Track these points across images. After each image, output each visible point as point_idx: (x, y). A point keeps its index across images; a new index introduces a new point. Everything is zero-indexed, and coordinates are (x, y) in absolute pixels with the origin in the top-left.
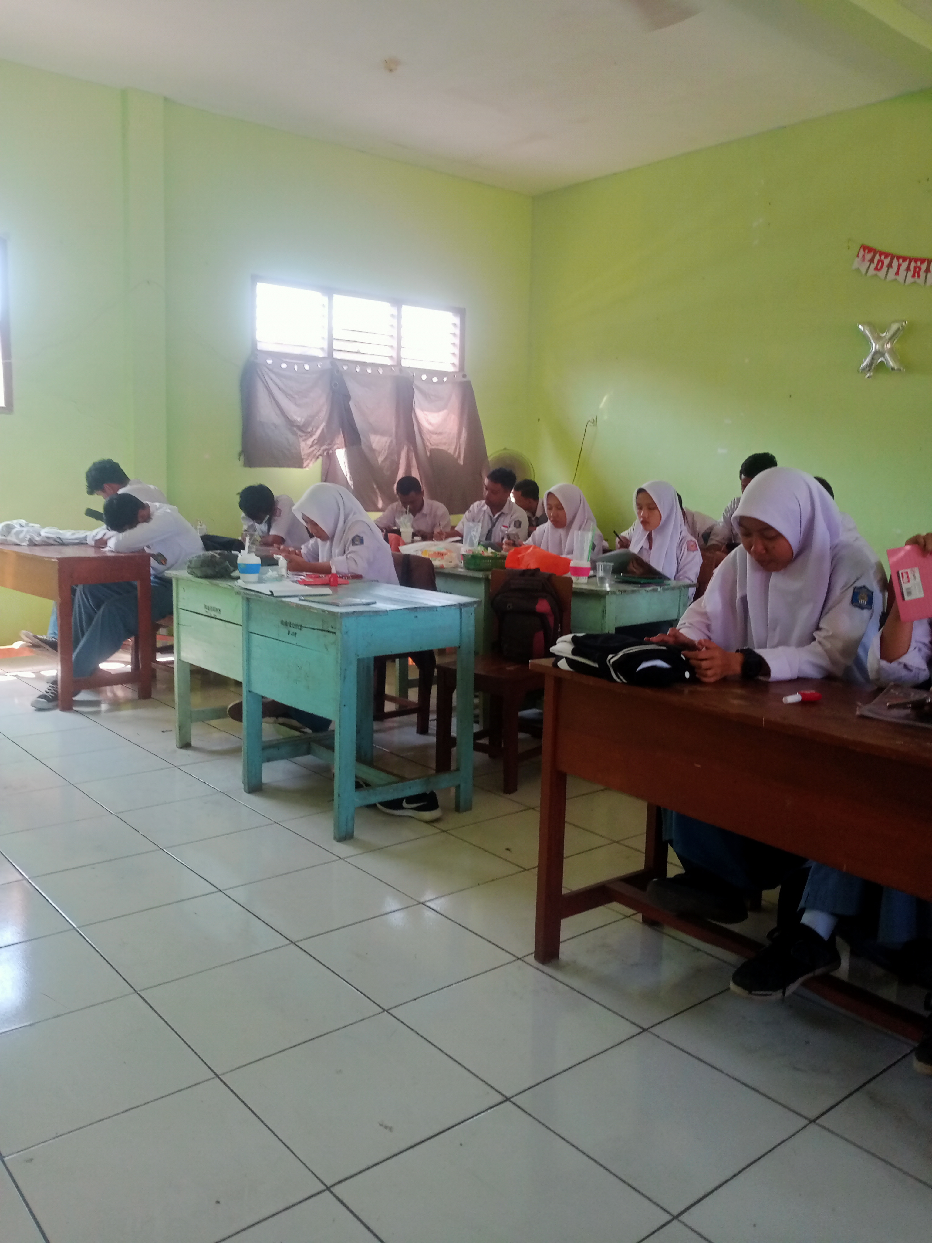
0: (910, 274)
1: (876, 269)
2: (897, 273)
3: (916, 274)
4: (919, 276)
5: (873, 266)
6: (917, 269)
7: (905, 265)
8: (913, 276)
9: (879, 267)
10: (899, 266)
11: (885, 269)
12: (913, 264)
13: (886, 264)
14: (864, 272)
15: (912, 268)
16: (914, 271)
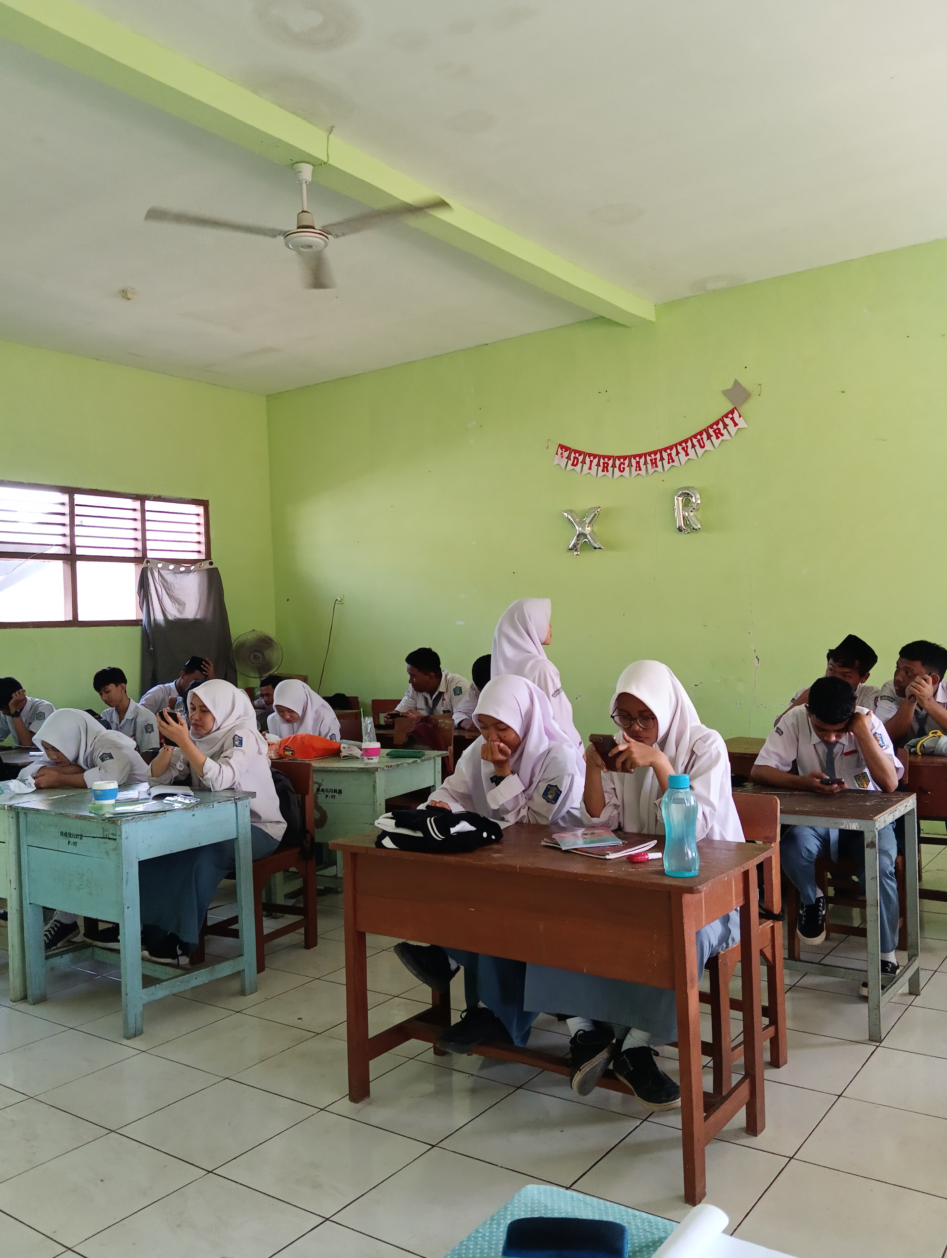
0: (601, 468)
2: (590, 468)
3: (605, 469)
4: (607, 471)
5: (570, 462)
6: (606, 465)
7: (596, 461)
8: (603, 471)
9: (575, 463)
10: (591, 462)
11: (580, 465)
12: (602, 461)
13: (580, 460)
14: (564, 467)
15: (601, 464)
16: (604, 467)
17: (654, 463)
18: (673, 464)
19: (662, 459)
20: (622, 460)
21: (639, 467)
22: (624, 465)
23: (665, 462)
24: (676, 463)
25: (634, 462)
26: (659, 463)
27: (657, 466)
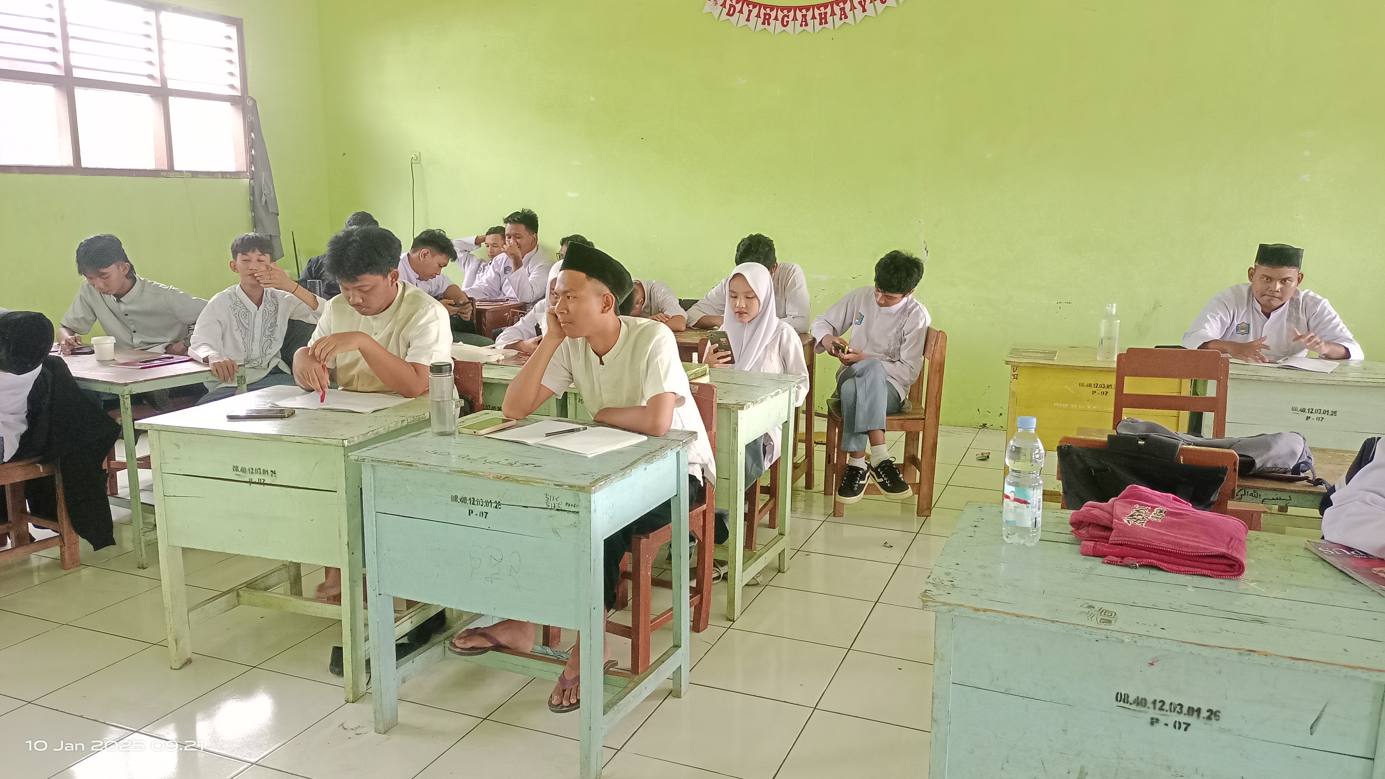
0: (761, 20)
1: (728, 14)
2: (748, 20)
3: (766, 21)
4: (769, 24)
5: (725, 11)
6: (767, 17)
7: (755, 11)
8: (764, 23)
9: (731, 13)
10: (750, 11)
11: (737, 14)
12: (762, 11)
13: (738, 10)
14: (716, 17)
15: (762, 16)
16: (765, 19)
17: (823, 20)
18: (846, 21)
19: (833, 14)
20: (785, 12)
21: (806, 21)
22: (788, 18)
23: (837, 18)
24: (850, 20)
25: (799, 14)
26: (830, 19)
27: (826, 23)
